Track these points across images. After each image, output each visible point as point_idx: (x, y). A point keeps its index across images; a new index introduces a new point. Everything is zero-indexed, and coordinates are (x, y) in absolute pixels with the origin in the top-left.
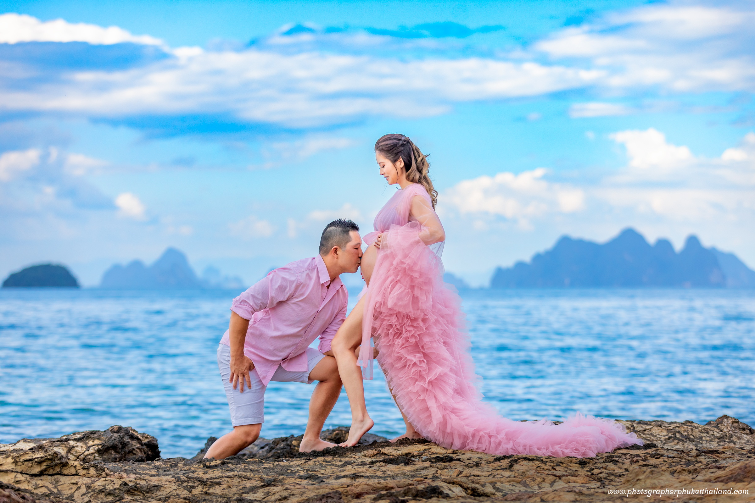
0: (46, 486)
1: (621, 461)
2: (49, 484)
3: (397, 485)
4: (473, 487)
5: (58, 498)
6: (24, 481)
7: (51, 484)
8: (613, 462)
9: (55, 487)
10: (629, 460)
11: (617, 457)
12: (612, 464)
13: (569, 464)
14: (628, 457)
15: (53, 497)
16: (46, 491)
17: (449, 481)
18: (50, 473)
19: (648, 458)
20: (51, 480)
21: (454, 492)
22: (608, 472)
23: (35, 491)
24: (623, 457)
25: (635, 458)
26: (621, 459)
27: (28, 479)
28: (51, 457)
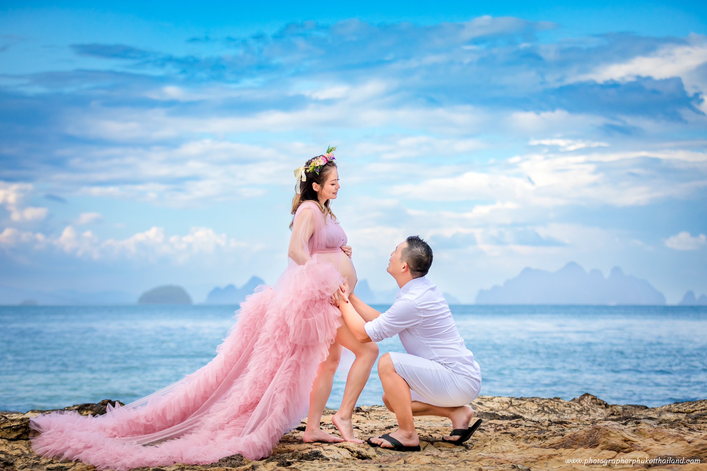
0: (20, 449)
1: (487, 430)
2: (23, 446)
3: (298, 449)
4: (358, 451)
5: (27, 459)
6: (3, 445)
7: (25, 446)
8: (480, 430)
9: (28, 449)
10: (493, 429)
11: (484, 426)
12: (479, 432)
13: (445, 431)
14: (493, 426)
15: (23, 457)
16: (19, 453)
17: (340, 446)
18: (24, 438)
19: (509, 427)
20: (25, 443)
21: (342, 455)
22: (474, 438)
23: (10, 453)
24: (489, 426)
25: (499, 427)
26: (487, 427)
27: (6, 443)
28: (25, 425)
